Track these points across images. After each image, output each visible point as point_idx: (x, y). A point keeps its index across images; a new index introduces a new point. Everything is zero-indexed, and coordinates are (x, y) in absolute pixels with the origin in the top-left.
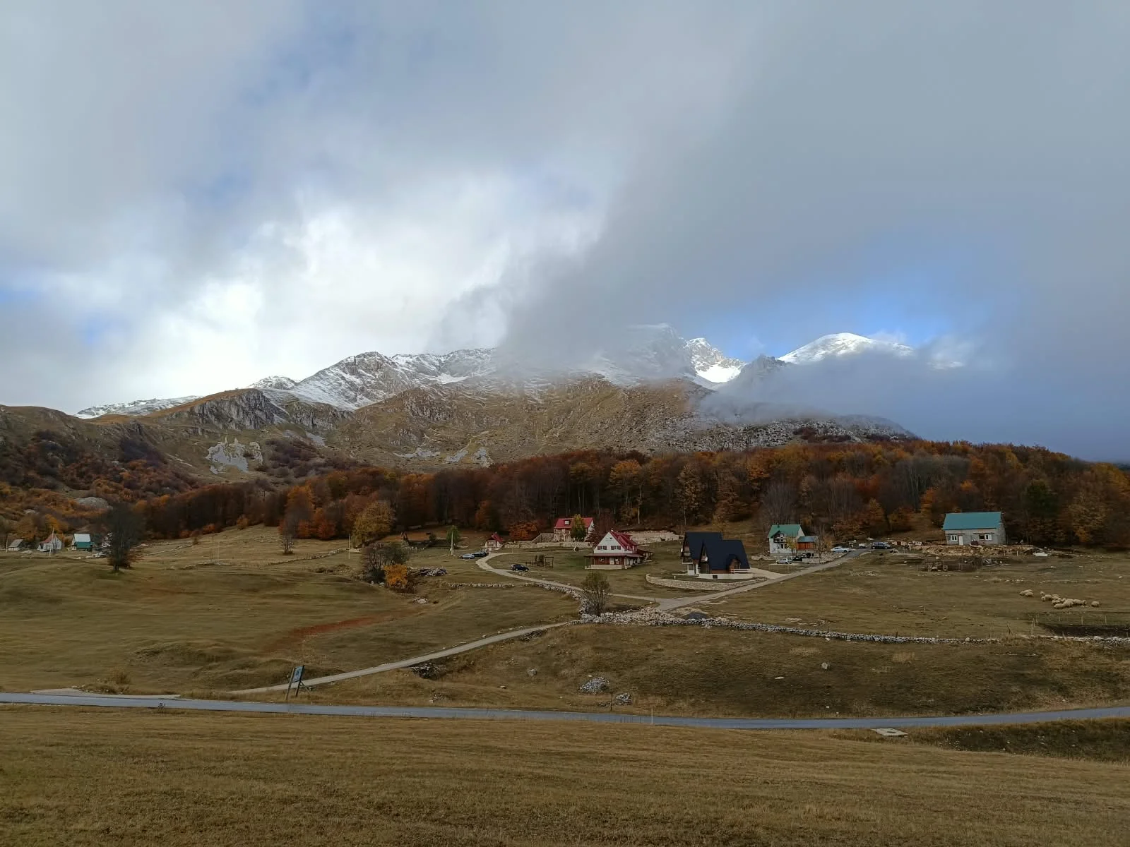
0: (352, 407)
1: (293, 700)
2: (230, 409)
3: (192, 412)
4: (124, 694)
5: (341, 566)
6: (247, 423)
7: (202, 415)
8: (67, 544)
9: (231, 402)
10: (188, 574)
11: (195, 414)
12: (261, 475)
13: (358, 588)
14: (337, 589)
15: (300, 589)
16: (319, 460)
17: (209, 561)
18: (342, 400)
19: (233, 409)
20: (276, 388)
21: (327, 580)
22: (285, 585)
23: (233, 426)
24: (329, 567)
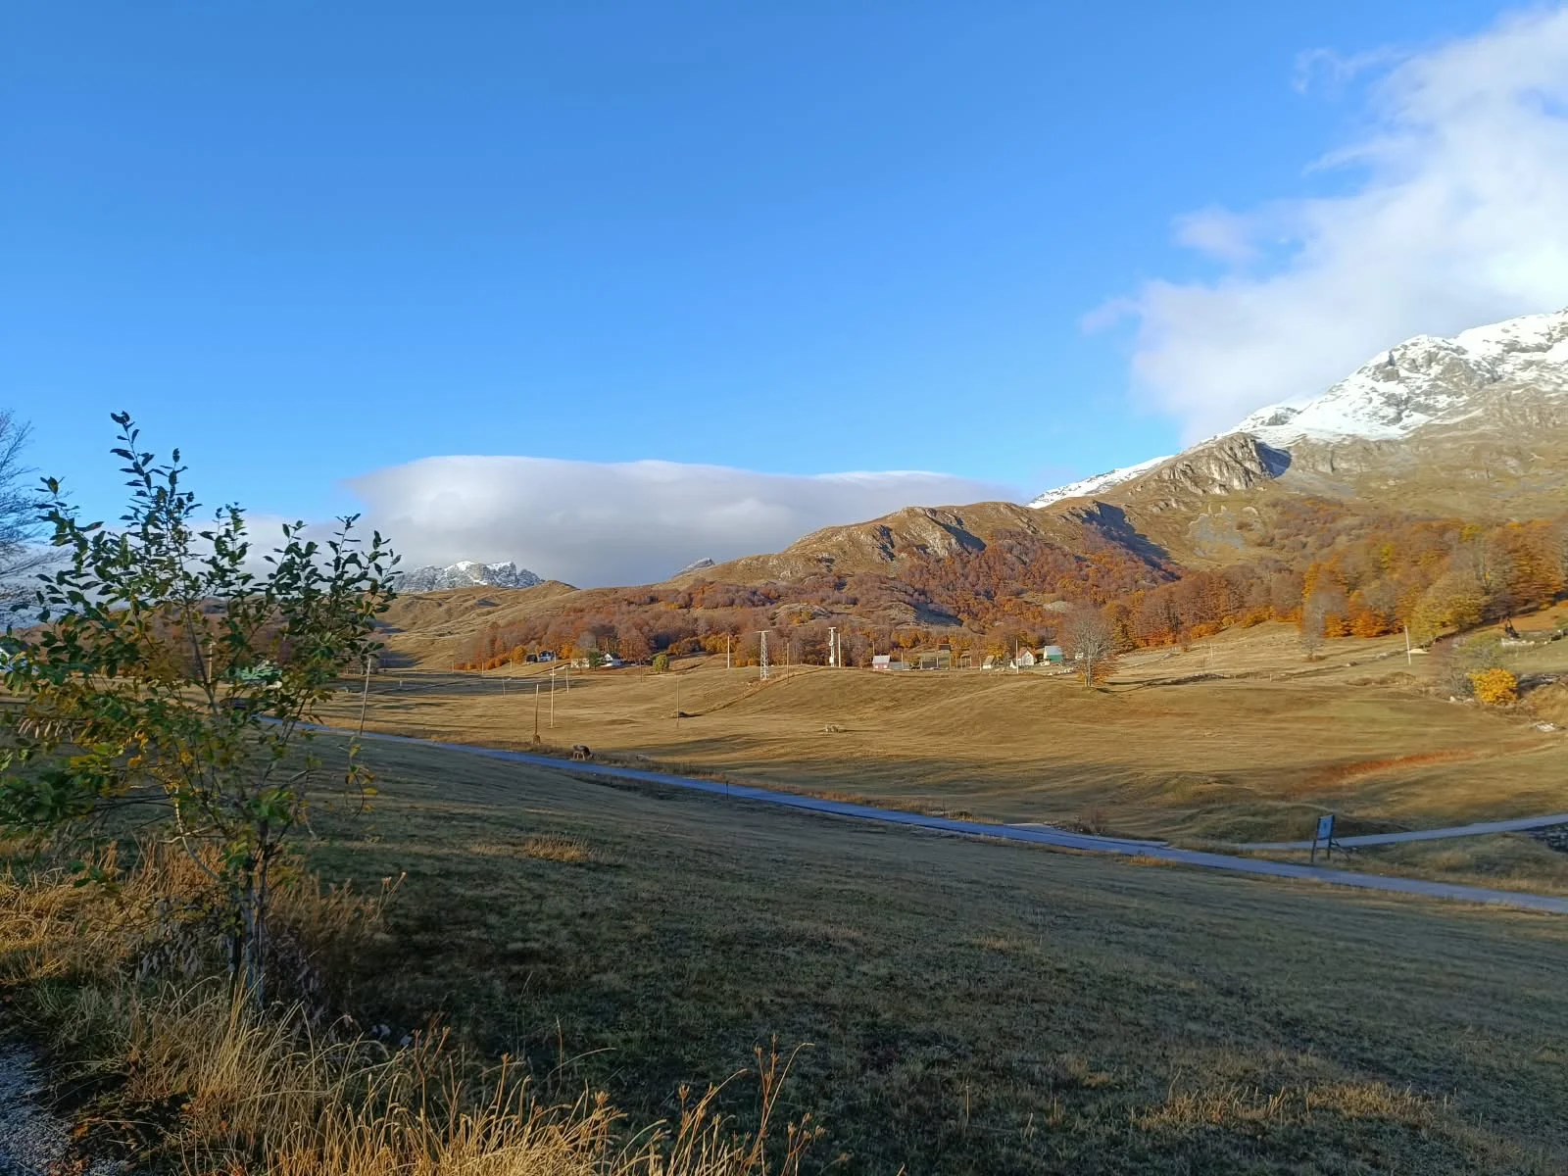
0: (1394, 432)
1: (1324, 863)
2: (1209, 468)
3: (1160, 480)
4: (1102, 835)
5: (1397, 674)
6: (1236, 483)
7: (1174, 482)
8: (1039, 658)
9: (1209, 456)
10: (1175, 690)
11: (1164, 481)
12: (1263, 551)
13: (1426, 708)
14: (1392, 709)
15: (1333, 709)
16: (1349, 521)
17: (1202, 673)
18: (1376, 424)
19: (1213, 466)
20: (1269, 424)
21: (1375, 696)
22: (1311, 704)
23: (1217, 491)
24: (1377, 677)
